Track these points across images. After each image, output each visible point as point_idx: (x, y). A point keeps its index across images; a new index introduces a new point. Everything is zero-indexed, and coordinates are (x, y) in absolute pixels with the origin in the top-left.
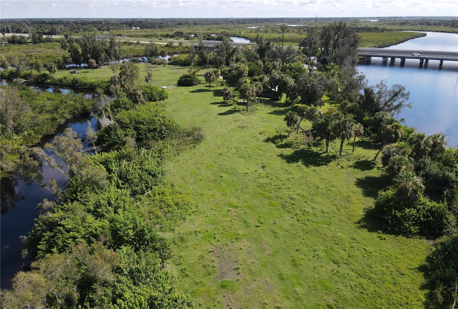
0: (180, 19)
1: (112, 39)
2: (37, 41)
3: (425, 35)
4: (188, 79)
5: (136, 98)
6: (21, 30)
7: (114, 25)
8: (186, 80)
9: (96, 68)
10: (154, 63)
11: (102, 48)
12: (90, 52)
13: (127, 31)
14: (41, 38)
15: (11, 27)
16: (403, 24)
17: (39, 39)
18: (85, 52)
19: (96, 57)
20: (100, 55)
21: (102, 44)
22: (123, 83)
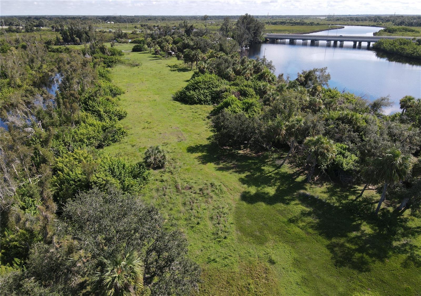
0: (151, 17)
1: (90, 26)
2: (29, 31)
3: (344, 27)
4: (138, 47)
5: (104, 50)
6: (13, 23)
7: (91, 20)
8: (137, 48)
9: (79, 44)
10: (121, 42)
11: (83, 31)
12: (75, 34)
13: (103, 24)
14: (33, 28)
15: (4, 21)
16: (338, 20)
17: (31, 29)
18: (72, 34)
19: (80, 36)
20: (82, 36)
21: (83, 28)
22: (97, 44)
